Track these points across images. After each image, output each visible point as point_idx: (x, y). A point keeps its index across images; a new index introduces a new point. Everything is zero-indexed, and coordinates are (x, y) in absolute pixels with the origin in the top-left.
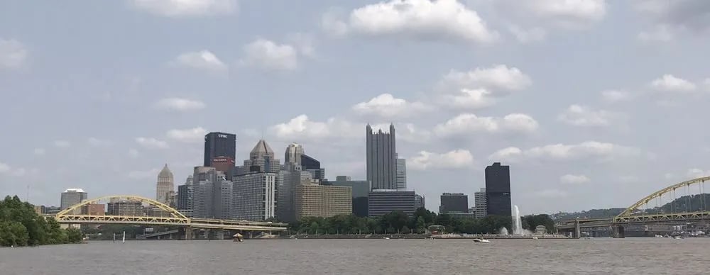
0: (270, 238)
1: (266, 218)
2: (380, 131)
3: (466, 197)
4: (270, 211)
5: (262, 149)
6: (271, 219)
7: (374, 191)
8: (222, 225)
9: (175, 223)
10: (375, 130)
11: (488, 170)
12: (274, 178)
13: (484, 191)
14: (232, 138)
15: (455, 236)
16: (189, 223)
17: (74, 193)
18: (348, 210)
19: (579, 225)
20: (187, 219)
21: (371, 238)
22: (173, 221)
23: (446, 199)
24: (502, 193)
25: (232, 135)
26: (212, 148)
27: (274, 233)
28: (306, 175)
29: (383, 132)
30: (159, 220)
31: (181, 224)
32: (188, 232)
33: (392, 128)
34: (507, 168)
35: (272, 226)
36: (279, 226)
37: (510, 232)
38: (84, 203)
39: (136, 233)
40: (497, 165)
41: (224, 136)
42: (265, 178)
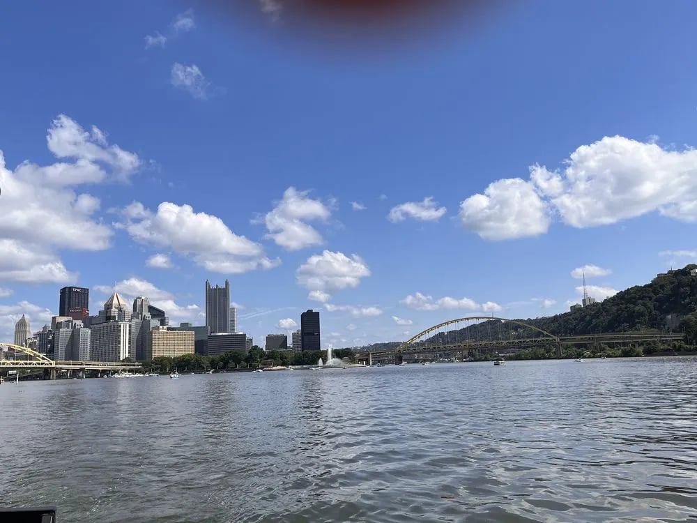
1: (121, 359)
2: (217, 286)
3: (286, 337)
4: (124, 352)
5: (115, 302)
6: (127, 360)
7: (212, 334)
8: (85, 366)
9: (41, 366)
10: (213, 286)
11: (303, 316)
12: (128, 325)
13: (300, 332)
14: (85, 292)
15: (283, 367)
16: (53, 366)
18: (191, 350)
19: (370, 355)
20: (51, 362)
22: (39, 364)
23: (270, 339)
24: (313, 334)
25: (85, 289)
26: (66, 299)
28: (155, 323)
29: (220, 287)
30: (26, 364)
31: (47, 366)
32: (52, 373)
33: (227, 283)
34: (317, 314)
35: (128, 365)
36: (134, 365)
37: (324, 363)
40: (310, 312)
41: (78, 290)
42: (120, 326)
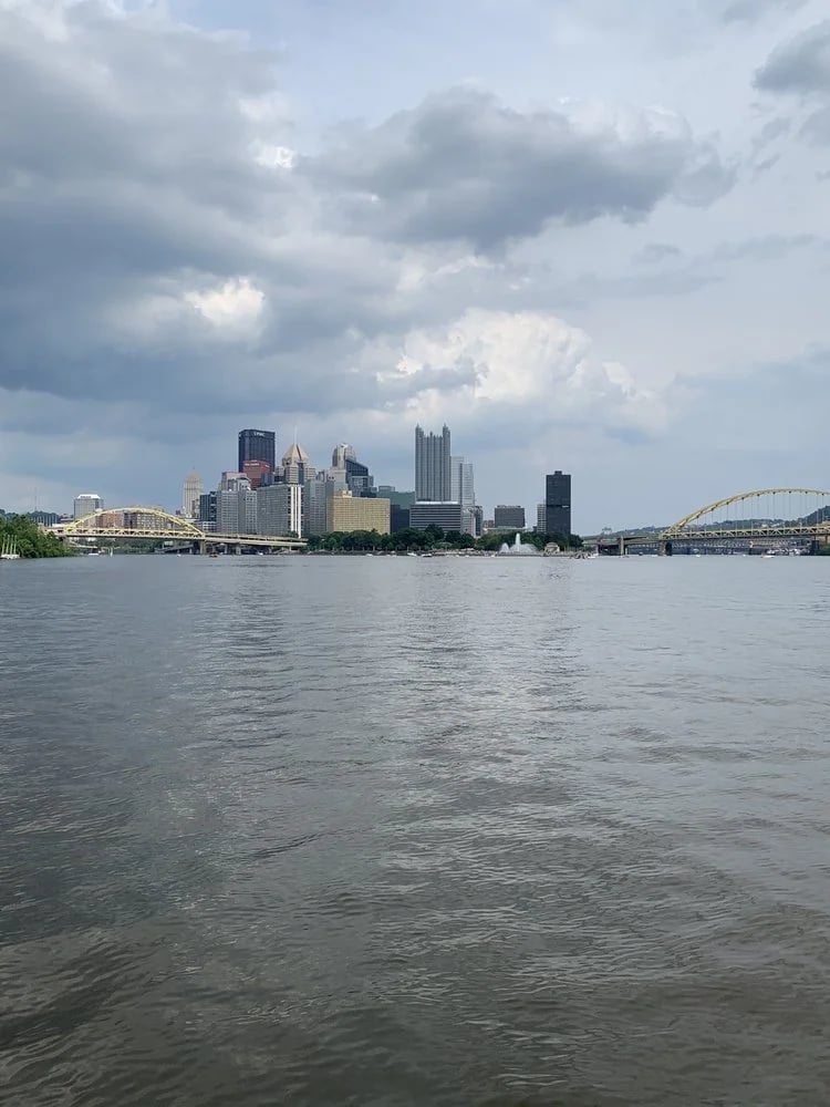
0: (289, 554)
1: (291, 533)
2: (432, 433)
3: (523, 509)
4: (296, 525)
5: (295, 455)
7: (417, 503)
8: (239, 540)
9: (188, 538)
10: (426, 433)
11: (549, 480)
12: (299, 489)
16: (203, 538)
17: (87, 499)
19: (622, 542)
20: (201, 533)
21: (382, 554)
22: (186, 535)
23: (499, 512)
24: (560, 506)
25: (270, 433)
26: (247, 448)
27: (294, 548)
29: (435, 434)
31: (195, 538)
32: (203, 547)
33: (445, 430)
34: (568, 478)
35: (294, 541)
38: (100, 511)
39: (155, 546)
40: (558, 473)
41: (261, 434)
42: (290, 490)
